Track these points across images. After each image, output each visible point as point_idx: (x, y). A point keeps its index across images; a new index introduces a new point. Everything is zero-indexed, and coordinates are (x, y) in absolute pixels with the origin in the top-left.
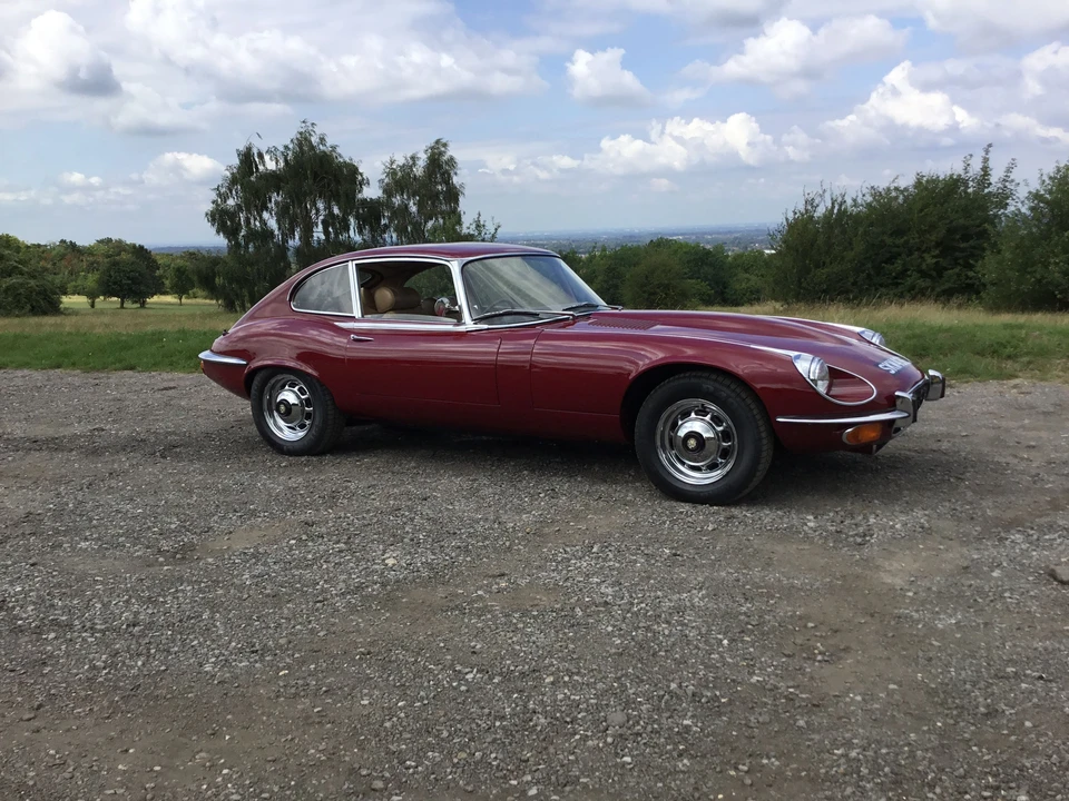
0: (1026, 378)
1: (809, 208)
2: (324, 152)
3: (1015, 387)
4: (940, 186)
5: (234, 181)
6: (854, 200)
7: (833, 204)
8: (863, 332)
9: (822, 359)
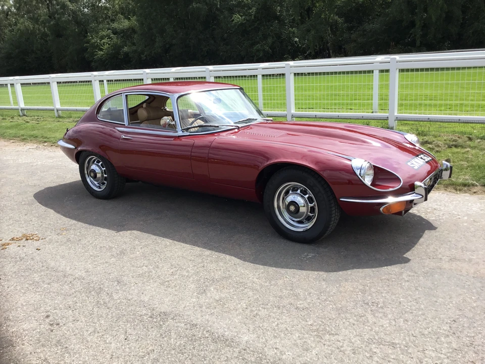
9: (369, 163)
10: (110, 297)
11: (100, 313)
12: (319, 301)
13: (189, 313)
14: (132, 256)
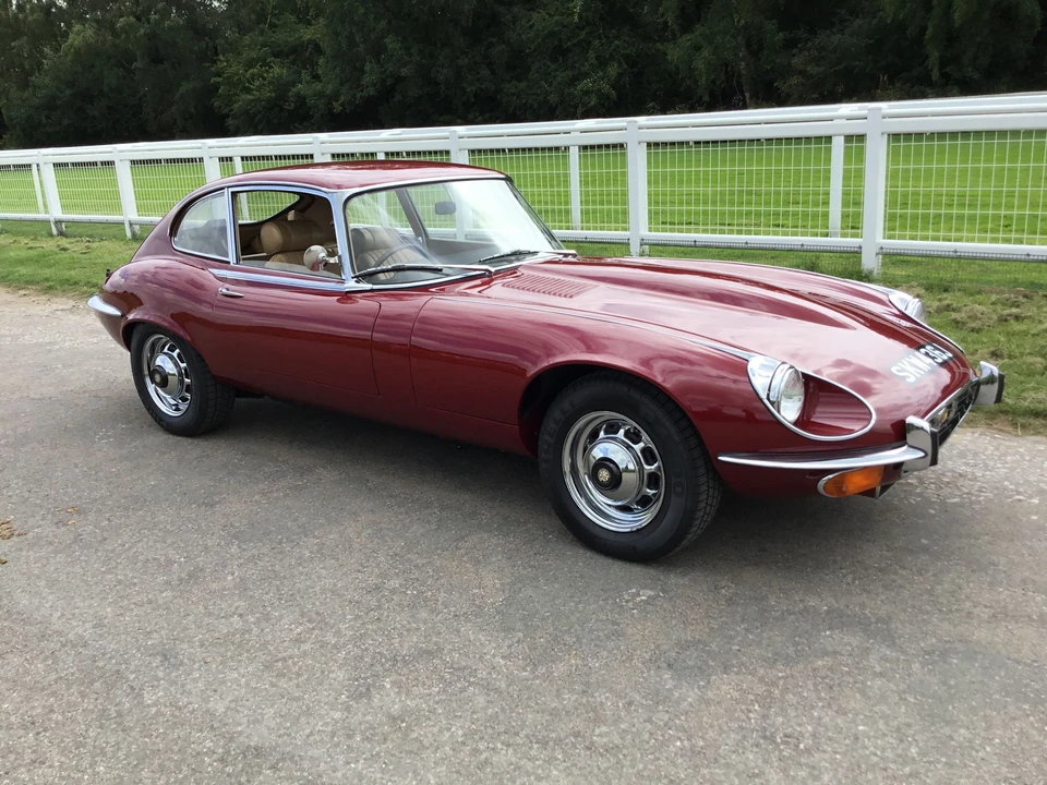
9: (792, 367)
10: (135, 698)
11: (101, 742)
12: (649, 726)
13: (315, 752)
14: (214, 586)
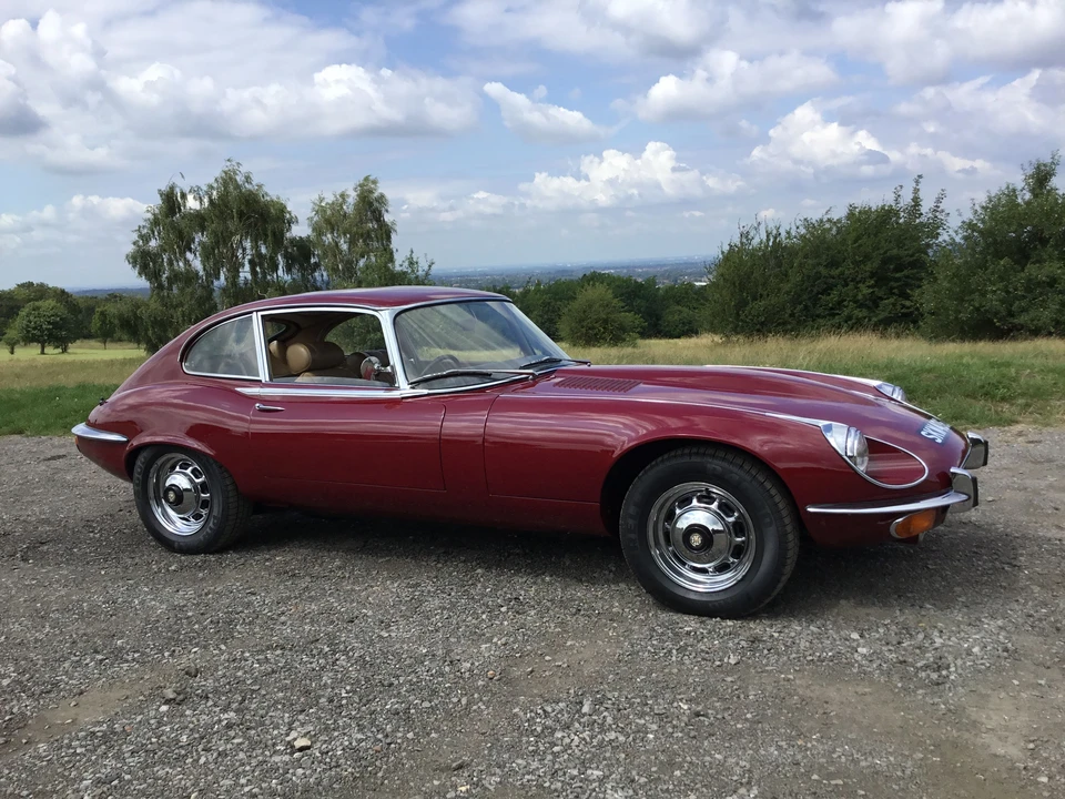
0: (1030, 423)
1: (744, 240)
2: (250, 191)
3: (1020, 434)
4: (873, 216)
5: (155, 222)
6: (788, 233)
7: (768, 236)
8: (880, 386)
9: (859, 429)
